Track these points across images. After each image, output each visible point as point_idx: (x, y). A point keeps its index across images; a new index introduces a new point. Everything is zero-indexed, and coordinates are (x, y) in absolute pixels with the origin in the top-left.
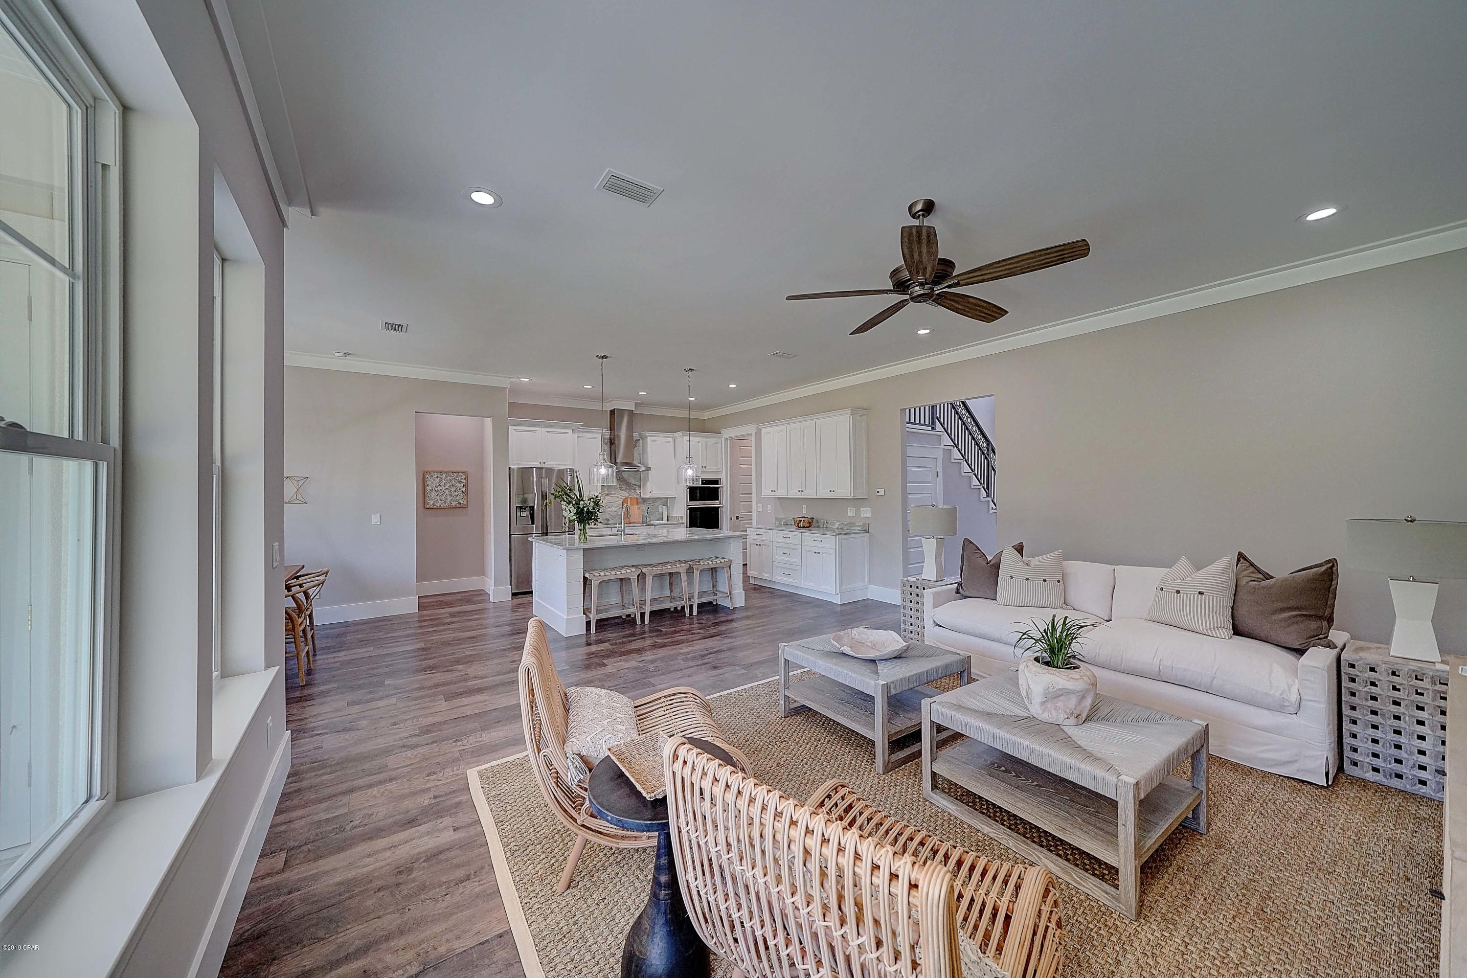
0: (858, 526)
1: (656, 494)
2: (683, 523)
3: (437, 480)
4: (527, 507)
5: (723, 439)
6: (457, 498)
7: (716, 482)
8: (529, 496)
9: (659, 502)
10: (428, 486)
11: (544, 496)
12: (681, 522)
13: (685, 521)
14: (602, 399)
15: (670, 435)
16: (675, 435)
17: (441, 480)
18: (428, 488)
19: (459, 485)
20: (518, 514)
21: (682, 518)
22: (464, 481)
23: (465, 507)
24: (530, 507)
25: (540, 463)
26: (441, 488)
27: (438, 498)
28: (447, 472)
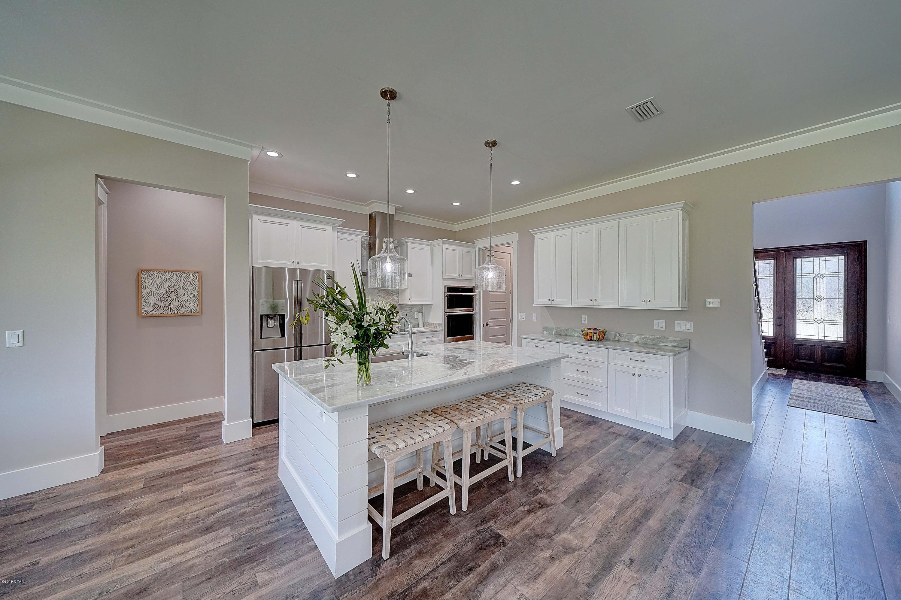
0: (671, 341)
1: (416, 300)
2: (441, 331)
3: (158, 281)
4: (275, 315)
5: (477, 249)
6: (187, 304)
7: (470, 290)
8: (281, 302)
9: (415, 309)
10: (145, 288)
11: (298, 304)
12: (439, 329)
13: (443, 328)
14: (362, 200)
15: (429, 242)
16: (434, 242)
17: (164, 281)
18: (145, 291)
19: (190, 288)
20: (264, 324)
21: (440, 325)
22: (197, 283)
23: (199, 315)
24: (280, 315)
25: (293, 262)
26: (163, 291)
27: (159, 303)
28: (171, 271)
